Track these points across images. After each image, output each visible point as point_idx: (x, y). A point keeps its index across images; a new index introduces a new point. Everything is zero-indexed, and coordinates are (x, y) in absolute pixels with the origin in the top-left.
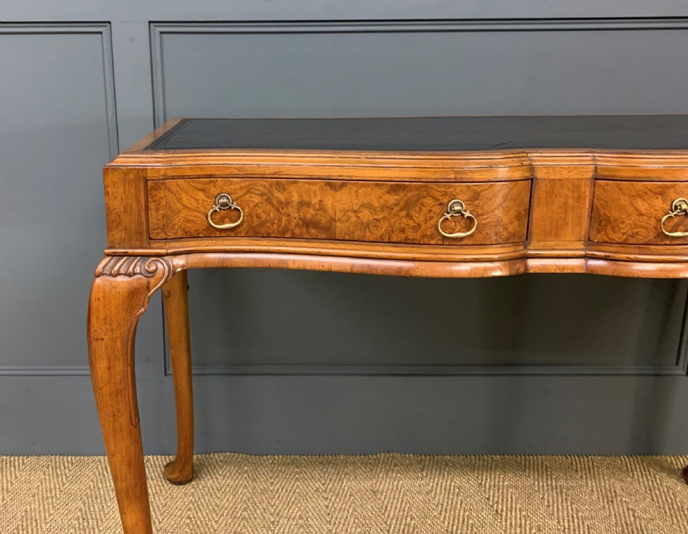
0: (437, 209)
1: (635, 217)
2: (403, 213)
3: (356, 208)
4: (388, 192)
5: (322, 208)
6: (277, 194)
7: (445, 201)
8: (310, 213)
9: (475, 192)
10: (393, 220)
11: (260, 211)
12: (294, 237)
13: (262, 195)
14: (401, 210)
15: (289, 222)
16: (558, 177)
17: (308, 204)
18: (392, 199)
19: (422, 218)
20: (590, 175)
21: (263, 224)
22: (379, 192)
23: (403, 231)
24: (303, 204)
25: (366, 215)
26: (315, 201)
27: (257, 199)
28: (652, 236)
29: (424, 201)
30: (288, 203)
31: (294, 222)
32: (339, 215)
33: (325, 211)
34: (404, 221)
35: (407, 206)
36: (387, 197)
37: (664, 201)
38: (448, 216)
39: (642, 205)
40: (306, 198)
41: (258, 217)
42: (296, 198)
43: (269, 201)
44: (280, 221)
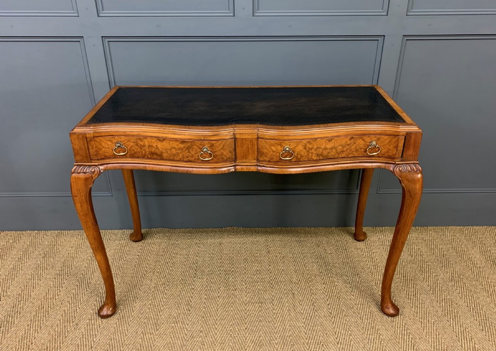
0: (199, 150)
1: (272, 153)
2: (187, 151)
3: (170, 148)
4: (180, 143)
5: (157, 148)
6: (139, 142)
7: (201, 147)
8: (153, 150)
9: (212, 144)
10: (184, 153)
11: (134, 148)
12: (148, 158)
13: (134, 142)
14: (186, 150)
15: (146, 152)
16: (244, 137)
17: (152, 146)
18: (182, 146)
19: (193, 153)
20: (256, 137)
21: (136, 153)
22: (177, 143)
23: (187, 157)
24: (149, 146)
25: (174, 151)
26: (154, 145)
27: (132, 144)
28: (278, 159)
29: (194, 147)
30: (144, 146)
31: (147, 153)
32: (164, 151)
33: (158, 149)
34: (188, 154)
35: (188, 148)
36: (180, 145)
37: (281, 147)
38: (202, 153)
39: (274, 148)
40: (150, 144)
41: (133, 150)
42: (147, 144)
43: (137, 145)
44: (142, 152)
